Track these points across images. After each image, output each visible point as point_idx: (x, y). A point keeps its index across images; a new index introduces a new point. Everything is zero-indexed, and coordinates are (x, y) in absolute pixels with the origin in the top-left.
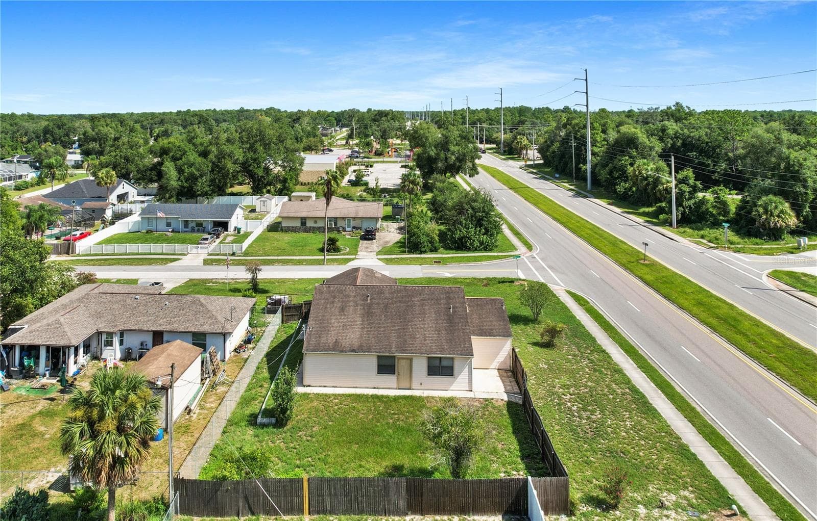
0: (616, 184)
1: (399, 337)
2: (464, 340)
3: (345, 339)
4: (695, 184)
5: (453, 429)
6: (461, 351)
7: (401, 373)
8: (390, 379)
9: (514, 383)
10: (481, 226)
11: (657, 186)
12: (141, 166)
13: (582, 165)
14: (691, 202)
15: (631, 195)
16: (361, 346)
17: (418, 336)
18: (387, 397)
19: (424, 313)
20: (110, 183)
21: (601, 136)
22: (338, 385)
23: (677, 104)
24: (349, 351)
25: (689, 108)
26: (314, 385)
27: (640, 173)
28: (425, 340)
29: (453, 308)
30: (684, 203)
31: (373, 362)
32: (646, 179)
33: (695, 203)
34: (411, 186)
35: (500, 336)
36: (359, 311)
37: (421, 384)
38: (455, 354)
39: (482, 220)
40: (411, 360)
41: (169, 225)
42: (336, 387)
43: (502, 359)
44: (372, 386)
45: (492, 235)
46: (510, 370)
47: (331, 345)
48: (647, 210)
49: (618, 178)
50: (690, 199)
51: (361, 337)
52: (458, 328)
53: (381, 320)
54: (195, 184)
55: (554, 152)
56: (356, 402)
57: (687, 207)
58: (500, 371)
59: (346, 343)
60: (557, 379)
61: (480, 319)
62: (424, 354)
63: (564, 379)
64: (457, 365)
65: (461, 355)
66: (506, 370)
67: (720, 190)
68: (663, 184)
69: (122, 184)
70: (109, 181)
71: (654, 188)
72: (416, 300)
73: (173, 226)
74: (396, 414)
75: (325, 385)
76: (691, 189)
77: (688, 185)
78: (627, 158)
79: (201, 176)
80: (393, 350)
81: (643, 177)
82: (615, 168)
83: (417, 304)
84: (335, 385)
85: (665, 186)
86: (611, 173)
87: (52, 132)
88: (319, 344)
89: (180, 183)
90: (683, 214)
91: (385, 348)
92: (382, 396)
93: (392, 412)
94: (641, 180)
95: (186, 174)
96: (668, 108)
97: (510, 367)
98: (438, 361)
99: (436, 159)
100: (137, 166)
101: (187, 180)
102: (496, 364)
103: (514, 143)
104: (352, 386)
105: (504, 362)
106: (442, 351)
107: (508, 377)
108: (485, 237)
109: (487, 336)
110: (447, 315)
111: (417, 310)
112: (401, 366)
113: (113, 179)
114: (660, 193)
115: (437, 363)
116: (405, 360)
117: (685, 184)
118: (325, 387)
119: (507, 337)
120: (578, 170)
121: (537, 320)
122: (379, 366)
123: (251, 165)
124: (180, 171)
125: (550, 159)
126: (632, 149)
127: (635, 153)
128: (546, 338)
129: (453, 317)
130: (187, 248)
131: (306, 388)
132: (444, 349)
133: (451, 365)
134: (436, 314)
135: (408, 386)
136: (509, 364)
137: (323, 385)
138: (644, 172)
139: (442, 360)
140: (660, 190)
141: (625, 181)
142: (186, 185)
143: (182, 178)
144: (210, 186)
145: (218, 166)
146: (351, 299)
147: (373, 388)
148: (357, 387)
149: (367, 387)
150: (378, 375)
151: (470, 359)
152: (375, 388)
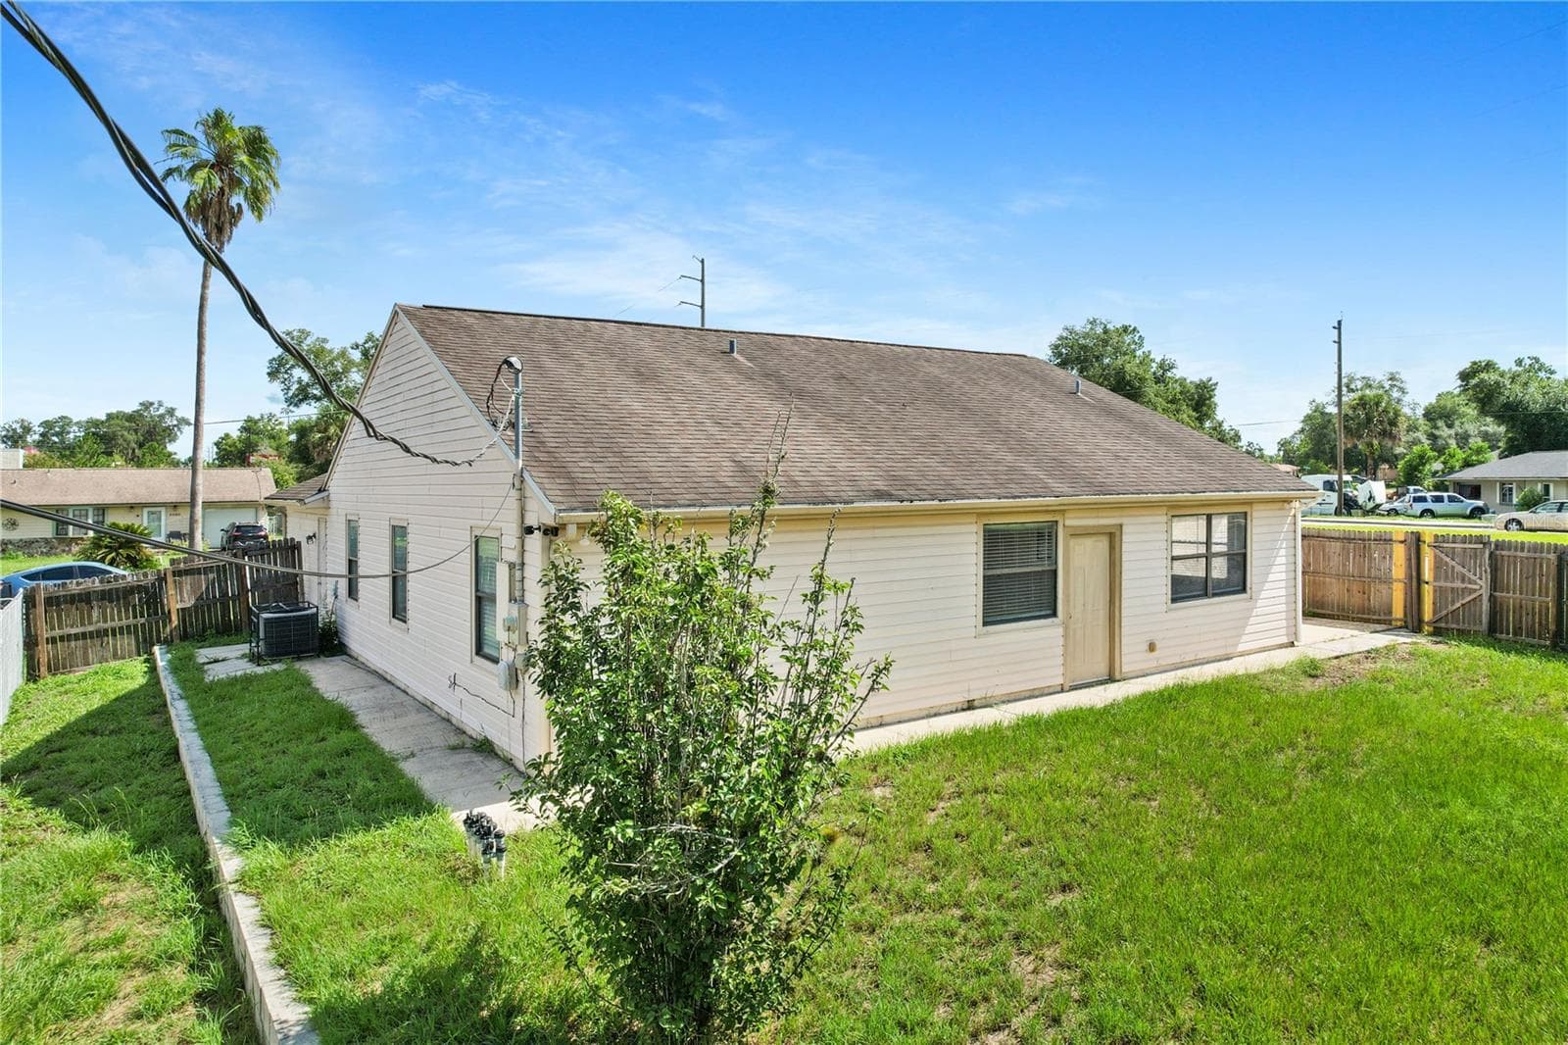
6: (1274, 481)
7: (1076, 610)
8: (1035, 647)
16: (897, 478)
31: (965, 562)
37: (1152, 647)
38: (1269, 489)
40: (1113, 537)
44: (959, 701)
47: (727, 481)
53: (875, 410)
59: (805, 473)
62: (1180, 491)
65: (1287, 489)
91: (1015, 481)
110: (1088, 405)
112: (1078, 569)
116: (1089, 542)
122: (989, 582)
129: (1114, 410)
133: (1240, 546)
135: (1098, 670)
139: (1214, 527)
147: (963, 710)
148: (886, 720)
149: (933, 711)
150: (987, 634)
151: (1292, 513)
152: (970, 706)
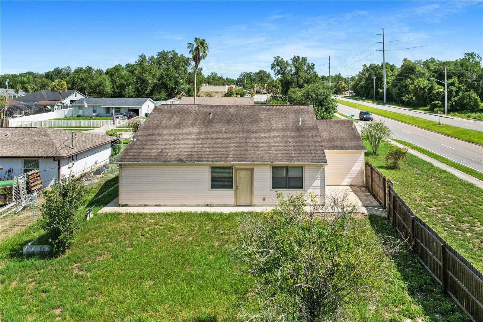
0: (403, 96)
1: (239, 146)
2: (315, 148)
3: (174, 149)
4: (459, 86)
5: (303, 251)
6: (312, 159)
7: (240, 187)
8: (226, 195)
9: (371, 197)
10: (322, 105)
11: (432, 92)
12: (93, 85)
13: (380, 89)
14: (457, 98)
15: (412, 102)
16: (191, 155)
17: (261, 145)
18: (220, 215)
19: (271, 126)
20: (61, 90)
21: (390, 73)
22: (161, 204)
23: (432, 58)
24: (174, 161)
25: (438, 61)
26: (133, 203)
27: (419, 86)
28: (270, 148)
29: (303, 121)
30: (452, 99)
31: (206, 174)
32: (423, 89)
33: (459, 99)
34: (273, 88)
35: (353, 149)
36: (198, 124)
37: (264, 199)
38: (304, 161)
39: (323, 101)
40: (252, 170)
41: (94, 111)
42: (160, 206)
43: (354, 175)
44: (204, 204)
45: (329, 112)
46: (363, 186)
47: (153, 155)
48: (424, 108)
49: (404, 92)
50: (456, 96)
51: (194, 147)
52: (308, 138)
53: (221, 132)
54: (124, 90)
55: (362, 86)
56: (176, 222)
57: (454, 101)
58: (353, 187)
59: (173, 153)
60: (415, 192)
61: (330, 135)
62: (268, 162)
63: (421, 192)
64: (307, 174)
65: (312, 162)
66: (359, 186)
67: (472, 93)
68: (435, 90)
69: (75, 94)
70: (60, 88)
71: (429, 93)
72: (262, 116)
73: (98, 112)
74: (227, 234)
75: (146, 203)
76: (457, 89)
77: (455, 86)
78: (409, 80)
79: (128, 85)
80: (230, 158)
81: (421, 88)
82: (402, 86)
83: (263, 118)
84: (158, 204)
85: (437, 91)
86: (399, 89)
87: (51, 77)
88: (139, 155)
89: (113, 90)
90: (451, 105)
91: (220, 157)
92: (214, 214)
93: (222, 232)
94: (420, 91)
95: (117, 84)
96: (426, 61)
97: (363, 182)
98: (284, 171)
99: (291, 82)
100: (89, 84)
101: (118, 87)
102: (348, 180)
103: (338, 86)
104: (180, 204)
105: (356, 178)
106: (290, 159)
107: (363, 192)
108: (325, 113)
109: (340, 150)
110: (296, 127)
111: (263, 123)
112: (240, 178)
113: (64, 87)
114: (434, 96)
115: (283, 174)
116: (244, 172)
117: (453, 86)
118: (146, 206)
119: (360, 149)
120: (377, 92)
121: (375, 153)
122: (212, 178)
123: (165, 78)
124: (113, 82)
125: (359, 90)
126: (412, 75)
127: (414, 77)
128: (390, 163)
129: (302, 129)
130: (100, 123)
131: (121, 208)
132: (291, 157)
133: (300, 176)
134: (284, 127)
135: (248, 202)
136: (362, 180)
137: (143, 203)
138: (421, 85)
139: (290, 170)
140: (434, 94)
141: (408, 94)
142: (117, 91)
143: (115, 86)
144: (134, 92)
145: (140, 79)
146: (192, 115)
147: (206, 206)
148: (186, 205)
149: (198, 205)
150: (212, 190)
151: (323, 168)
152: (208, 206)
